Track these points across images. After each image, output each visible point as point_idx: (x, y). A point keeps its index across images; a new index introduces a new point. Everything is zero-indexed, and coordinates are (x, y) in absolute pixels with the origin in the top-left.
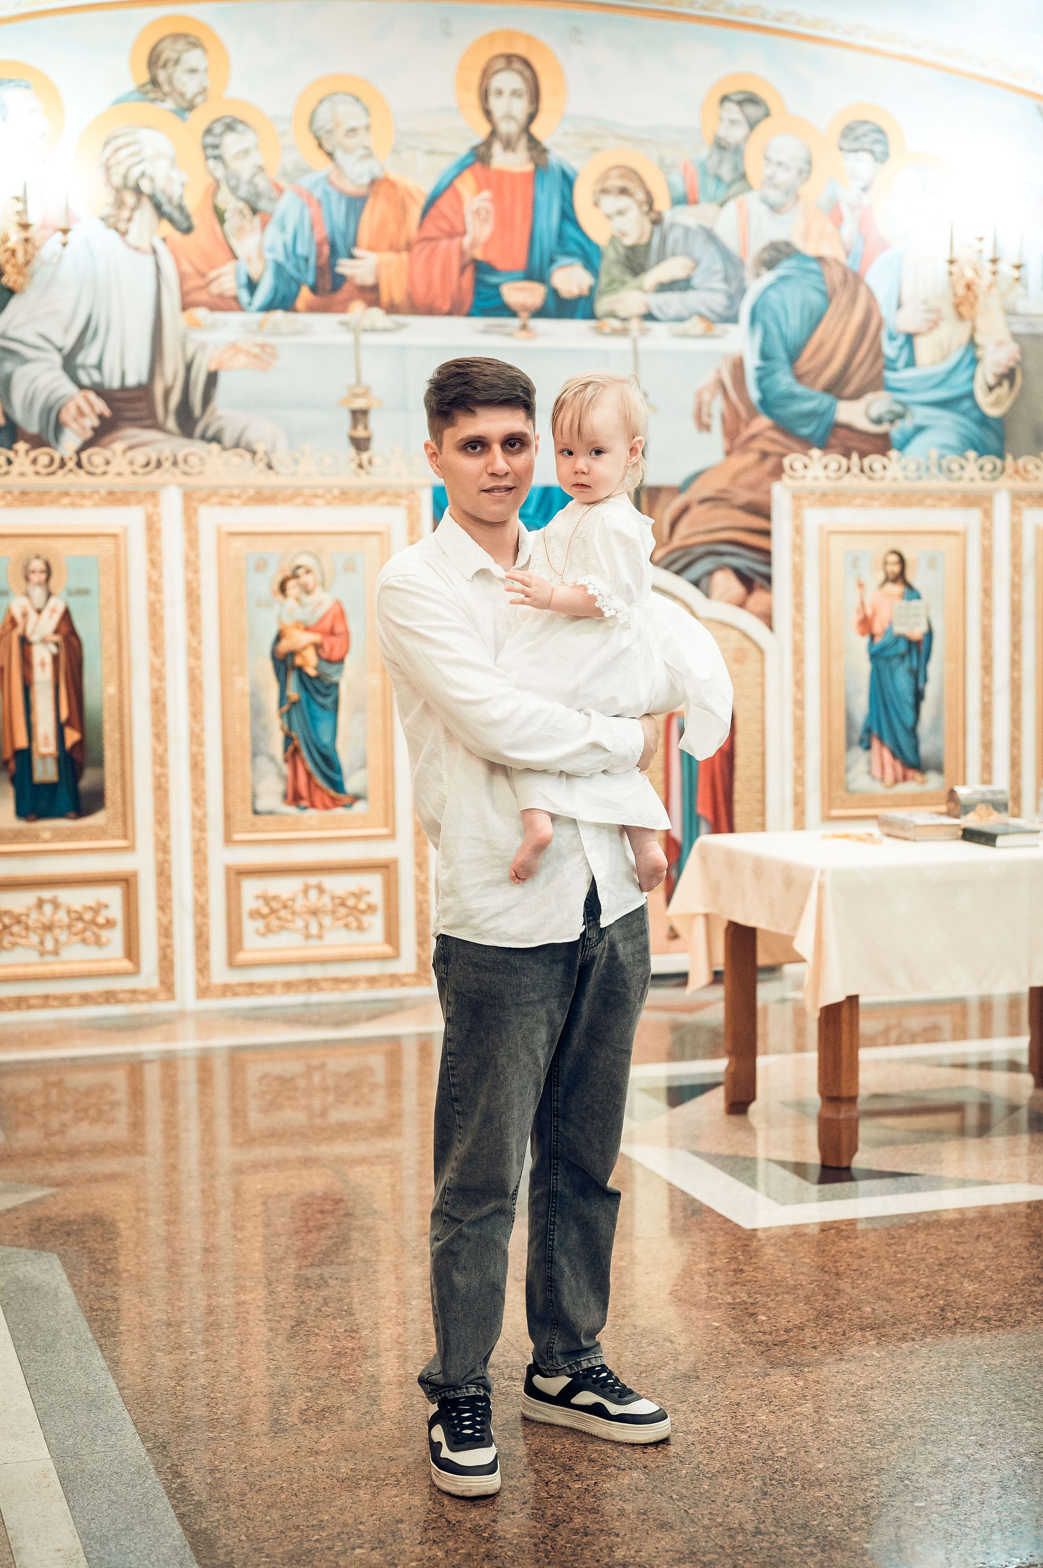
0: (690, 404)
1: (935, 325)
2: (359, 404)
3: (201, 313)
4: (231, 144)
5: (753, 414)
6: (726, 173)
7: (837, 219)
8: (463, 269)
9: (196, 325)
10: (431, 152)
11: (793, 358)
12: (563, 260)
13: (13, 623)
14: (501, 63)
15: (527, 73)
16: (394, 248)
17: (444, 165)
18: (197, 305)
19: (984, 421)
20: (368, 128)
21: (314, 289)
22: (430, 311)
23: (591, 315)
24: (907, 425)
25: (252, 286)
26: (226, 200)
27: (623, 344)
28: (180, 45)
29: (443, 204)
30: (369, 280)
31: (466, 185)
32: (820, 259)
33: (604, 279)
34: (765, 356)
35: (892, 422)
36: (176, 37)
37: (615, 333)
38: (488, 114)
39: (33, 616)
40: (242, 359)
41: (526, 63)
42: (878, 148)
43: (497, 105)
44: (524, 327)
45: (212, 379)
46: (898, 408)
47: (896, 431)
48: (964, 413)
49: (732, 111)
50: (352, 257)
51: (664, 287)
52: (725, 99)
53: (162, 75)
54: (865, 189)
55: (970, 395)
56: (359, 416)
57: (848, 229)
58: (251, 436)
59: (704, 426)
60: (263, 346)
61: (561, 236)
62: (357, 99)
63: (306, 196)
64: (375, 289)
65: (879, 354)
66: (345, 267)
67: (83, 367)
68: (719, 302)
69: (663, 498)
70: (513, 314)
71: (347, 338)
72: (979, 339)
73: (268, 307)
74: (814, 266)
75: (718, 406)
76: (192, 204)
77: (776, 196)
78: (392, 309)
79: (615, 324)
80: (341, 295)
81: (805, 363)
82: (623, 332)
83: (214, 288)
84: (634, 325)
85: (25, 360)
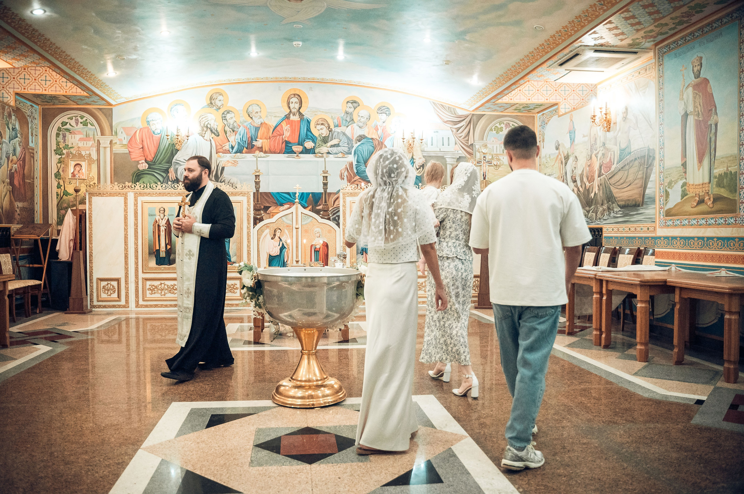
0: (339, 173)
2: (257, 174)
3: (221, 154)
4: (228, 116)
5: (355, 176)
6: (348, 119)
7: (377, 129)
8: (282, 143)
9: (220, 157)
10: (275, 117)
11: (365, 162)
12: (307, 140)
13: (156, 221)
14: (293, 96)
15: (299, 98)
16: (266, 138)
17: (278, 120)
18: (220, 152)
20: (260, 111)
21: (247, 148)
22: (275, 152)
23: (314, 153)
25: (233, 148)
26: (227, 128)
27: (323, 159)
28: (217, 95)
29: (278, 128)
30: (260, 146)
31: (284, 124)
32: (372, 139)
33: (317, 145)
34: (358, 162)
36: (216, 93)
37: (320, 157)
38: (289, 107)
39: (161, 220)
40: (230, 164)
41: (299, 96)
42: (387, 112)
43: (292, 106)
44: (297, 156)
45: (223, 169)
49: (350, 105)
50: (256, 141)
51: (332, 146)
52: (348, 102)
53: (213, 102)
54: (384, 122)
56: (257, 176)
57: (380, 132)
58: (232, 181)
59: (342, 178)
60: (235, 161)
61: (307, 134)
62: (258, 105)
63: (246, 127)
64: (262, 147)
66: (255, 143)
68: (346, 149)
69: (332, 196)
70: (295, 153)
71: (255, 159)
72: (414, 157)
73: (236, 153)
74: (371, 140)
75: (346, 173)
76: (219, 130)
77: (361, 124)
78: (265, 152)
79: (320, 155)
80: (253, 149)
81: (368, 164)
82: (322, 157)
83: (224, 148)
84: (325, 155)
85: (181, 165)
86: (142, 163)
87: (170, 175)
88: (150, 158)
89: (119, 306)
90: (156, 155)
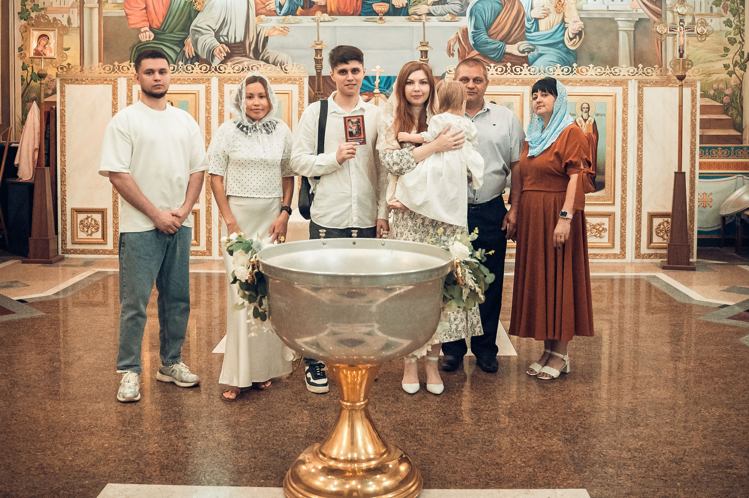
0: (446, 46)
1: (547, 15)
2: (319, 47)
3: (263, 17)
5: (471, 49)
9: (262, 21)
11: (488, 29)
18: (261, 14)
19: (568, 52)
21: (303, 8)
22: (345, 14)
23: (408, 14)
24: (535, 53)
25: (281, 7)
27: (420, 24)
30: (323, 4)
33: (412, 1)
34: (475, 28)
35: (529, 52)
37: (416, 20)
40: (277, 32)
44: (381, 19)
45: (266, 39)
46: (531, 47)
47: (530, 56)
48: (559, 49)
51: (436, 3)
55: (563, 42)
56: (318, 52)
58: (279, 59)
59: (451, 54)
60: (284, 28)
64: (325, 6)
65: (524, 26)
67: (222, 36)
68: (457, 8)
70: (378, 15)
71: (315, 24)
72: (566, 20)
73: (286, 14)
75: (457, 46)
78: (331, 14)
79: (416, 17)
80: (312, 9)
81: (492, 31)
82: (420, 20)
83: (268, 8)
84: (424, 17)
85: (203, 34)
86: (145, 31)
87: (186, 49)
88: (156, 24)
89: (104, 252)
90: (166, 17)
